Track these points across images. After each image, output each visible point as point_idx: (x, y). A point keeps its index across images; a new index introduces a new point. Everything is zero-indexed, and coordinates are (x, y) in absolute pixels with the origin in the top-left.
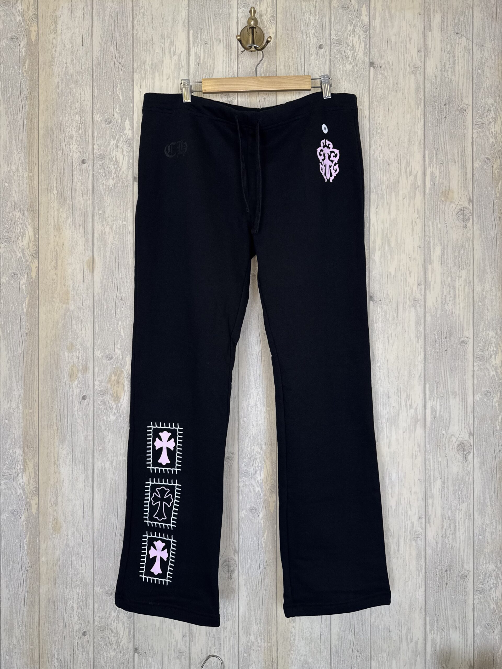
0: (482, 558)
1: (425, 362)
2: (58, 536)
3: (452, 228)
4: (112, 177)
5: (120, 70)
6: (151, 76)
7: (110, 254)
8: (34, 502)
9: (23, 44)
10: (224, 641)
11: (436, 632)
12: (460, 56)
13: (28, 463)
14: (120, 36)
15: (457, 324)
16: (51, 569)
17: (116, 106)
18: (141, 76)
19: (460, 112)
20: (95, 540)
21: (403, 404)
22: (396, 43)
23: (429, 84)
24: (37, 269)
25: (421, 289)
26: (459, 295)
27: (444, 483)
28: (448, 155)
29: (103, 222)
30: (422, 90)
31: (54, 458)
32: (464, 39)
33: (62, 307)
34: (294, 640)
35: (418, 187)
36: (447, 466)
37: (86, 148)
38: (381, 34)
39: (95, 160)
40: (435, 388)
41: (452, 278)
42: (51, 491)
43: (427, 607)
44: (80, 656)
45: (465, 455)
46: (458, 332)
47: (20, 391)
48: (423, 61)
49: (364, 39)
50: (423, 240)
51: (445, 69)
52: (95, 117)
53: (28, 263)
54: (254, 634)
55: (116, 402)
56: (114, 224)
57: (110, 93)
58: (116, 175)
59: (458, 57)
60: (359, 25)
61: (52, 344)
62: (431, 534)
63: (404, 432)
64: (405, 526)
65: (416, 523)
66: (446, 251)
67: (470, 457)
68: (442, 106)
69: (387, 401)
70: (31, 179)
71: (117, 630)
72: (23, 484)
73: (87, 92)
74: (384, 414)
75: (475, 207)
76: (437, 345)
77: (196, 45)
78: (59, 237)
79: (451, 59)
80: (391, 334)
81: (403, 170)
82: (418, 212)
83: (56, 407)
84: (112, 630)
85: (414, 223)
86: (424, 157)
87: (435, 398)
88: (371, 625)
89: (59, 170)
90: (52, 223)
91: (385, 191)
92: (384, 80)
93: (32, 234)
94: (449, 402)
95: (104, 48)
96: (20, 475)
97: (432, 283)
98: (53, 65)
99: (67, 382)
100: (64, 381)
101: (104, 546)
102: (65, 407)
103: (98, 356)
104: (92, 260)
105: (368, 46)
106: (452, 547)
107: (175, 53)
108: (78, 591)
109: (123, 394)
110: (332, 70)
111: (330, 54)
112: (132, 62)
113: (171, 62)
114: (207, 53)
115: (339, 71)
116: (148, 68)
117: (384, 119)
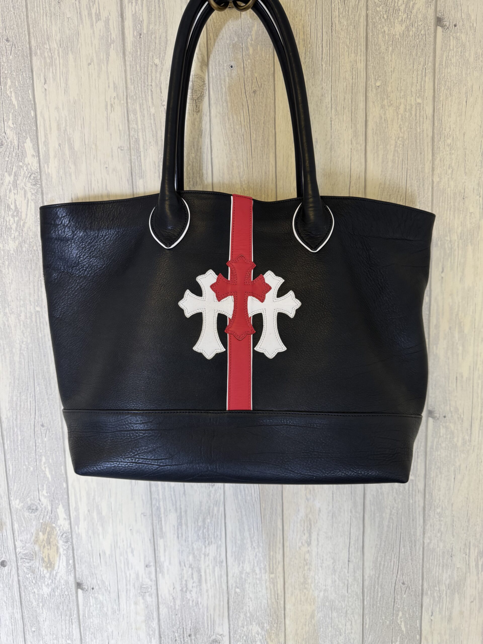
5: (9, 52)
6: (61, 61)
7: (20, 358)
18: (45, 62)
21: (473, 564)
55: (49, 569)
56: (21, 311)
58: (17, 233)
63: (472, 602)
69: (449, 561)
74: (444, 578)
80: (460, 466)
91: (456, 244)
92: (460, 49)
103: (17, 506)
107: (98, 16)
109: (58, 559)
110: (371, 34)
111: (367, 6)
112: (27, 37)
113: (94, 33)
114: (153, 13)
115: (383, 36)
116: (56, 46)
117: (458, 119)
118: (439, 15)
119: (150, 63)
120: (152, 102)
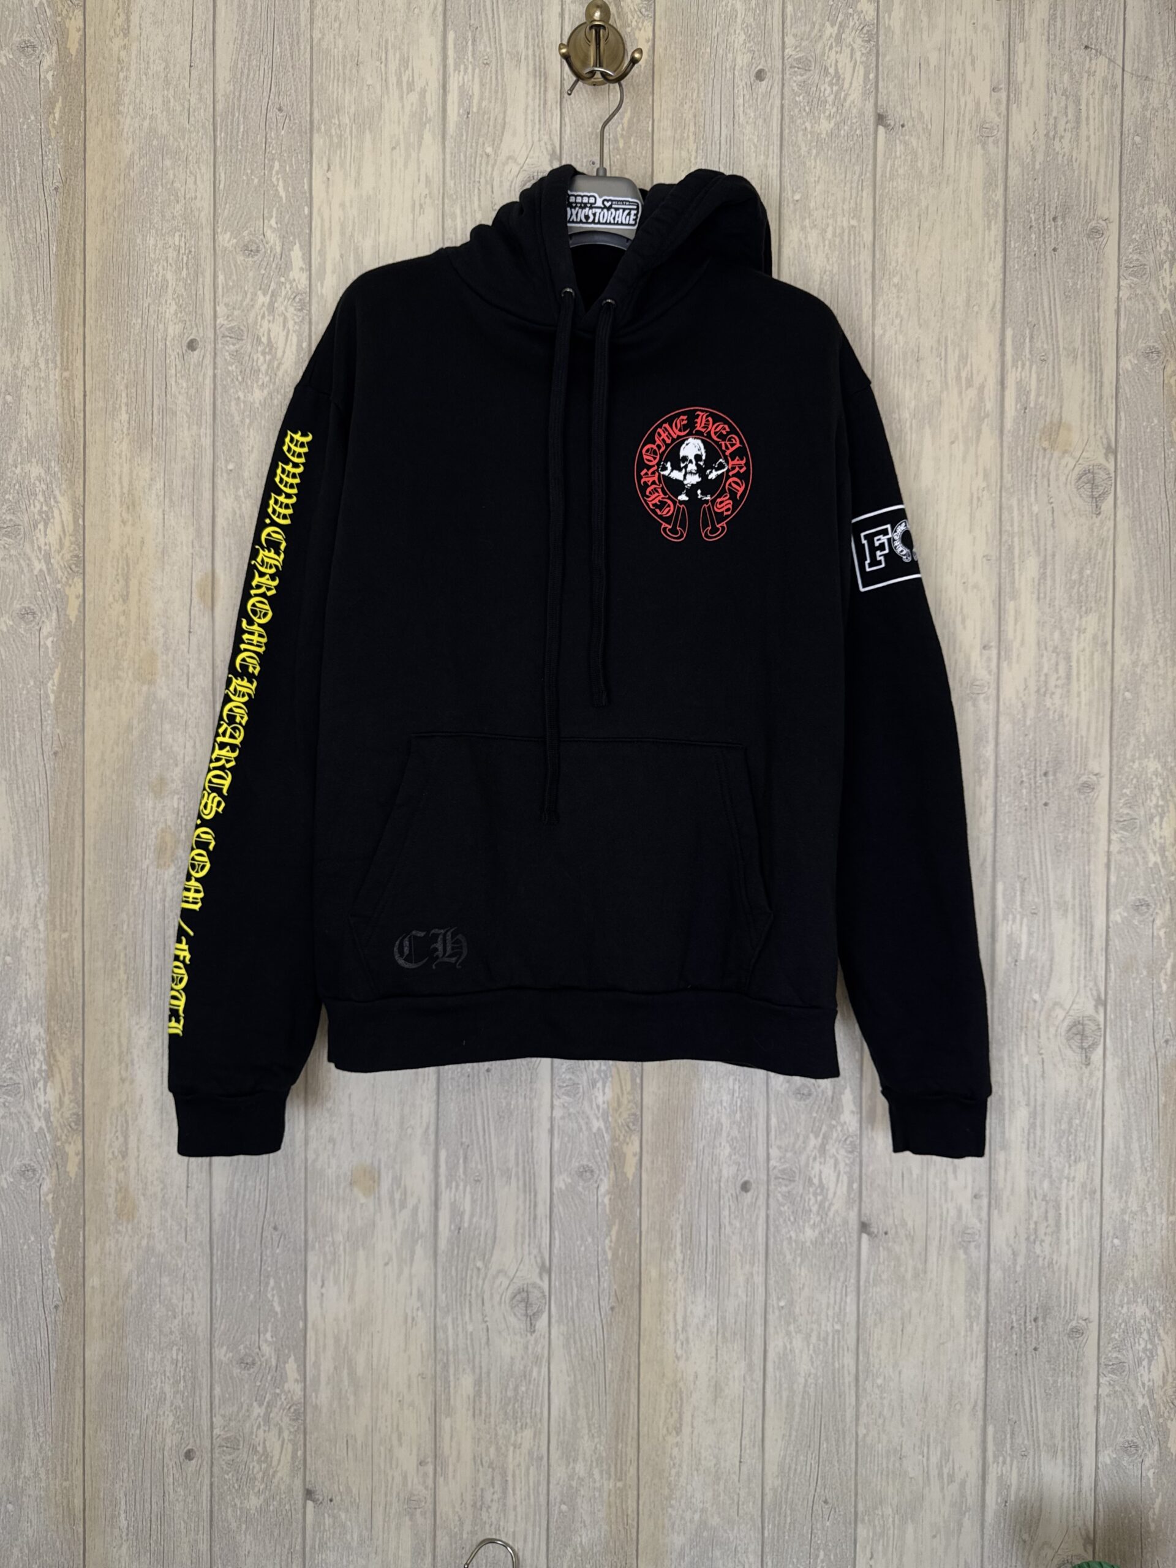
0: (1120, 1291)
1: (995, 831)
2: (130, 1227)
3: (1065, 515)
4: (260, 383)
5: (281, 125)
6: (354, 141)
8: (72, 1149)
9: (49, 61)
10: (514, 1476)
11: (1008, 1460)
12: (1091, 101)
13: (60, 1058)
14: (280, 43)
15: (1073, 743)
16: (112, 1304)
17: (270, 212)
18: (331, 142)
19: (1088, 236)
20: (215, 1238)
22: (940, 69)
23: (1018, 170)
24: (80, 599)
25: (989, 659)
26: (1078, 674)
27: (1033, 1115)
28: (1060, 336)
29: (237, 488)
30: (1000, 182)
31: (120, 1046)
32: (1102, 61)
33: (139, 692)
34: (678, 1474)
35: (987, 416)
36: (1043, 1076)
37: (199, 312)
38: (905, 47)
39: (220, 341)
40: (1018, 893)
41: (1063, 634)
42: (111, 1124)
43: (988, 1402)
44: (179, 1507)
45: (1086, 1052)
46: (1076, 761)
47: (41, 890)
48: (1004, 112)
49: (864, 59)
50: (996, 543)
51: (1056, 133)
52: (220, 238)
53: (59, 586)
54: (585, 1460)
57: (256, 181)
58: (268, 378)
59: (1087, 104)
60: (851, 24)
61: (114, 777)
62: (1001, 1235)
64: (941, 1215)
65: (967, 1207)
66: (1049, 568)
67: (1097, 1056)
68: (1047, 223)
70: (67, 385)
71: (265, 1447)
72: (47, 1105)
73: (202, 177)
75: (1122, 464)
76: (1024, 791)
77: (462, 67)
78: (133, 525)
79: (1070, 111)
81: (951, 374)
82: (986, 476)
83: (125, 927)
84: (254, 1449)
85: (975, 501)
86: (1002, 343)
87: (1018, 917)
88: (857, 1444)
89: (133, 365)
90: (118, 491)
91: (908, 424)
92: (909, 158)
93: (70, 518)
94: (1050, 925)
95: (242, 73)
96: (41, 1084)
97: (1016, 644)
98: (119, 112)
99: (151, 869)
100: (145, 867)
101: (236, 1253)
102: (147, 929)
104: (210, 579)
105: (872, 76)
106: (1051, 1264)
107: (411, 87)
108: (175, 1357)
110: (787, 131)
111: (782, 94)
112: (308, 107)
113: (403, 107)
114: (488, 86)
115: (804, 135)
116: (347, 121)
117: (908, 250)
118: (880, 111)
119: (480, 152)
120: (479, 206)
